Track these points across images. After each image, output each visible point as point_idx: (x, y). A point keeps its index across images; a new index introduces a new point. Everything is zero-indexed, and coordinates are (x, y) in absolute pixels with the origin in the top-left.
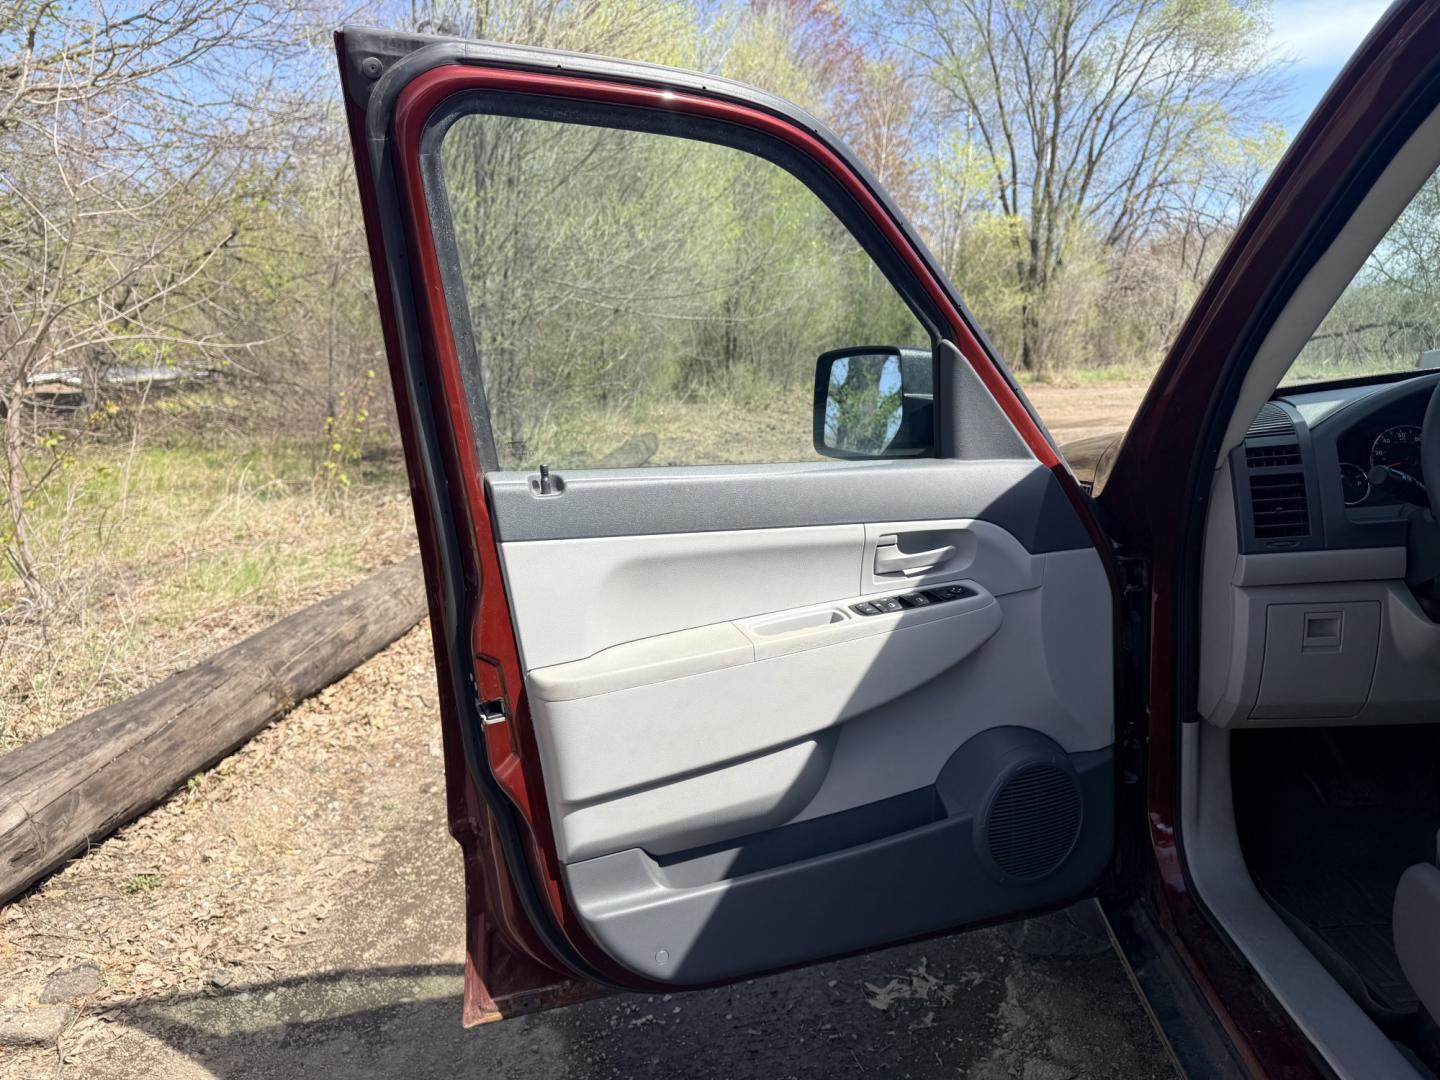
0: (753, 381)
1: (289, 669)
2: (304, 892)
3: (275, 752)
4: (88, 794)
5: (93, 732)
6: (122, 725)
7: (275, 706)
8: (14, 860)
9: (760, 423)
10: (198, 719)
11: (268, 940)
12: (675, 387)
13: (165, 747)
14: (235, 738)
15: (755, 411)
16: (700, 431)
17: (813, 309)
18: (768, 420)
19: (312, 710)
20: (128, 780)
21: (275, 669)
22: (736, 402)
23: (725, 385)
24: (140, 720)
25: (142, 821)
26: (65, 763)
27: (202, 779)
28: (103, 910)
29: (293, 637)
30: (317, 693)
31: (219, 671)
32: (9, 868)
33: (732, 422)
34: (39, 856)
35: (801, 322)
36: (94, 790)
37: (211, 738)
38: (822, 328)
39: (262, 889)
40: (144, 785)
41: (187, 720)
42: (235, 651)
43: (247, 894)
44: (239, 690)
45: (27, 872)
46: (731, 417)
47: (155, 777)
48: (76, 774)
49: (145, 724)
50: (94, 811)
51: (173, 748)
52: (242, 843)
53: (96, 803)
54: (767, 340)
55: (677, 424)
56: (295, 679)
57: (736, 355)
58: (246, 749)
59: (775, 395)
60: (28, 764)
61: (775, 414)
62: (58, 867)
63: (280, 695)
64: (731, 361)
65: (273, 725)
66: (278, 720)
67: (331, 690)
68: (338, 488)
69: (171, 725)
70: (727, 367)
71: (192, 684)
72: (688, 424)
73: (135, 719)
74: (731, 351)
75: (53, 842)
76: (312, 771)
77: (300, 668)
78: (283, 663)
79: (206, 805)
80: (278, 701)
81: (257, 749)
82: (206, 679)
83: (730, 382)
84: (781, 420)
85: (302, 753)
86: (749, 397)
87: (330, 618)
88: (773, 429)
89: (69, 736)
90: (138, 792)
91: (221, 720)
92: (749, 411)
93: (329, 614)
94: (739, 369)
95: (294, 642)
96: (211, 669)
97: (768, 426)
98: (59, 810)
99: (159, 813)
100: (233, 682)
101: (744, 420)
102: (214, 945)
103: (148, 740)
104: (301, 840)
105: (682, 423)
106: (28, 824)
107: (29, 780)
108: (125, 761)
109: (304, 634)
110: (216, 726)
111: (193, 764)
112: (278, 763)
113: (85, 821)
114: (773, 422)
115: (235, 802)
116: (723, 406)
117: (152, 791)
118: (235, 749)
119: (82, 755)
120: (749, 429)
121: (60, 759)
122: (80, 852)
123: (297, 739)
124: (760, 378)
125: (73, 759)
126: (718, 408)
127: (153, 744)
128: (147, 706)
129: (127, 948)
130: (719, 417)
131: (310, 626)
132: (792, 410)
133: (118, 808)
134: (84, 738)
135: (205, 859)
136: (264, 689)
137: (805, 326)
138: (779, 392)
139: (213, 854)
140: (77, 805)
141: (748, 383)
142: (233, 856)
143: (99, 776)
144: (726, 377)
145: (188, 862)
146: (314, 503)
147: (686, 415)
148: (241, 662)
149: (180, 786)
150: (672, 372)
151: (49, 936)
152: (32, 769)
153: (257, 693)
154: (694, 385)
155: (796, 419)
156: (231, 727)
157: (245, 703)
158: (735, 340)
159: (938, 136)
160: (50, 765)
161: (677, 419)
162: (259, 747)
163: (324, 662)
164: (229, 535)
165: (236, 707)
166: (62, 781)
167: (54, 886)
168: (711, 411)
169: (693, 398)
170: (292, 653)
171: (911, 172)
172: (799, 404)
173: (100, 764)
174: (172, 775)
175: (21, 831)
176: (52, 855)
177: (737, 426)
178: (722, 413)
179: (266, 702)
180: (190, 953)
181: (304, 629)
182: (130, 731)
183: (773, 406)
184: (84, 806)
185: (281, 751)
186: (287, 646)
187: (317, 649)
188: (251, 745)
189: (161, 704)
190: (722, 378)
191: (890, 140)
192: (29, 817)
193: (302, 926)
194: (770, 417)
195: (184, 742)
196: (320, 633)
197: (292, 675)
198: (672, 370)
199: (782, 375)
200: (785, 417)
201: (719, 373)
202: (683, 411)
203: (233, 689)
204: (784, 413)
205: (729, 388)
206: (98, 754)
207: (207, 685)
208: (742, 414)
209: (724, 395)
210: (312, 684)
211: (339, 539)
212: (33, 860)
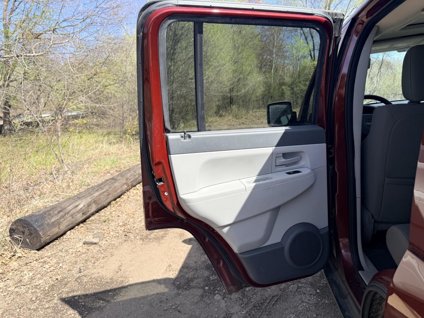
0: (238, 110)
1: (130, 180)
2: (140, 222)
3: (128, 198)
4: (94, 202)
5: (93, 190)
6: (98, 190)
7: (127, 188)
8: (83, 214)
9: (240, 122)
10: (113, 189)
11: (135, 229)
12: (216, 113)
13: (107, 194)
14: (120, 194)
15: (238, 119)
16: (223, 125)
17: (255, 89)
18: (242, 121)
19: (134, 189)
20: (101, 200)
21: (127, 179)
22: (233, 116)
23: (230, 112)
24: (102, 189)
25: (103, 210)
26: (89, 196)
27: (114, 202)
28: (100, 225)
29: (130, 173)
30: (135, 186)
31: (115, 179)
32: (82, 215)
33: (232, 122)
34: (86, 214)
35: (252, 93)
36: (95, 202)
37: (115, 193)
38: (258, 94)
39: (131, 221)
40: (104, 202)
41: (111, 189)
42: (118, 175)
43: (129, 222)
44: (120, 183)
45: (84, 217)
46: (231, 121)
47: (106, 200)
48: (91, 198)
49: (103, 189)
50: (95, 206)
51: (109, 195)
52: (125, 213)
53: (95, 204)
54: (242, 98)
55: (216, 123)
56: (131, 182)
57: (233, 103)
58: (122, 197)
59: (244, 114)
60: (82, 196)
61: (244, 120)
62: (89, 217)
63: (128, 186)
64: (231, 105)
65: (127, 192)
66: (128, 191)
67: (138, 185)
68: (130, 142)
69: (108, 190)
70: (231, 107)
71: (111, 182)
72: (220, 123)
73: (100, 188)
74: (231, 101)
75: (89, 211)
76: (137, 201)
77: (132, 180)
78: (128, 178)
79: (115, 208)
80: (128, 187)
81: (124, 197)
82: (113, 181)
83: (231, 111)
84: (246, 121)
85: (134, 197)
86: (237, 115)
87: (137, 169)
88: (243, 123)
89: (88, 191)
90: (103, 203)
91: (117, 190)
92: (237, 119)
93: (137, 168)
94: (234, 107)
95: (130, 174)
96: (114, 179)
97: (242, 123)
98: (89, 205)
99: (105, 209)
100: (119, 182)
101: (235, 121)
102: (124, 229)
103: (104, 192)
104: (138, 213)
105: (218, 123)
106: (84, 207)
107: (83, 199)
108: (100, 196)
109: (132, 172)
110: (116, 191)
111: (112, 199)
112: (129, 199)
113: (94, 208)
114: (243, 122)
115: (122, 206)
116: (229, 118)
117: (105, 203)
118: (119, 197)
119: (92, 194)
120: (237, 124)
121: (88, 195)
122: (93, 214)
123: (132, 195)
124: (240, 110)
125: (90, 195)
126: (228, 118)
127: (105, 193)
128: (102, 186)
129: (107, 230)
130: (228, 121)
131: (133, 170)
132: (249, 118)
133: (99, 206)
134: (91, 191)
135: (119, 216)
136: (125, 184)
137: (253, 93)
138: (245, 113)
139: (120, 215)
140: (92, 204)
141: (237, 111)
142: (124, 215)
143: (96, 199)
144: (230, 110)
145: (115, 217)
146: (123, 145)
147: (219, 120)
148: (119, 178)
149: (109, 204)
150: (215, 109)
151: (90, 229)
152: (83, 196)
153: (124, 184)
154: (221, 112)
155: (250, 121)
156: (119, 192)
157: (121, 187)
158: (232, 99)
159: (292, 37)
160: (86, 196)
161: (216, 122)
162: (124, 196)
163: (137, 179)
164: (103, 154)
165: (120, 187)
166: (89, 199)
167: (88, 221)
168: (226, 119)
169: (221, 116)
170: (130, 176)
171: (284, 48)
172: (251, 117)
173: (95, 197)
174: (108, 201)
175: (83, 208)
176: (88, 214)
177: (233, 123)
178: (229, 120)
179: (125, 187)
180: (120, 231)
181: (132, 171)
182: (100, 191)
183: (244, 117)
184: (93, 205)
185: (129, 197)
186: (129, 175)
187: (135, 176)
188: (123, 196)
189: (105, 186)
190: (229, 110)
191: (277, 39)
192: (84, 206)
193: (141, 227)
194: (243, 120)
195: (110, 194)
196: (135, 172)
197: (130, 181)
198: (215, 108)
199: (246, 108)
200: (247, 120)
201: (228, 108)
202: (218, 119)
203: (119, 183)
204: (247, 119)
205: (231, 112)
206: (95, 195)
207: (114, 182)
208: (235, 120)
209: (230, 114)
210: (134, 184)
211: (132, 154)
212: (85, 214)
